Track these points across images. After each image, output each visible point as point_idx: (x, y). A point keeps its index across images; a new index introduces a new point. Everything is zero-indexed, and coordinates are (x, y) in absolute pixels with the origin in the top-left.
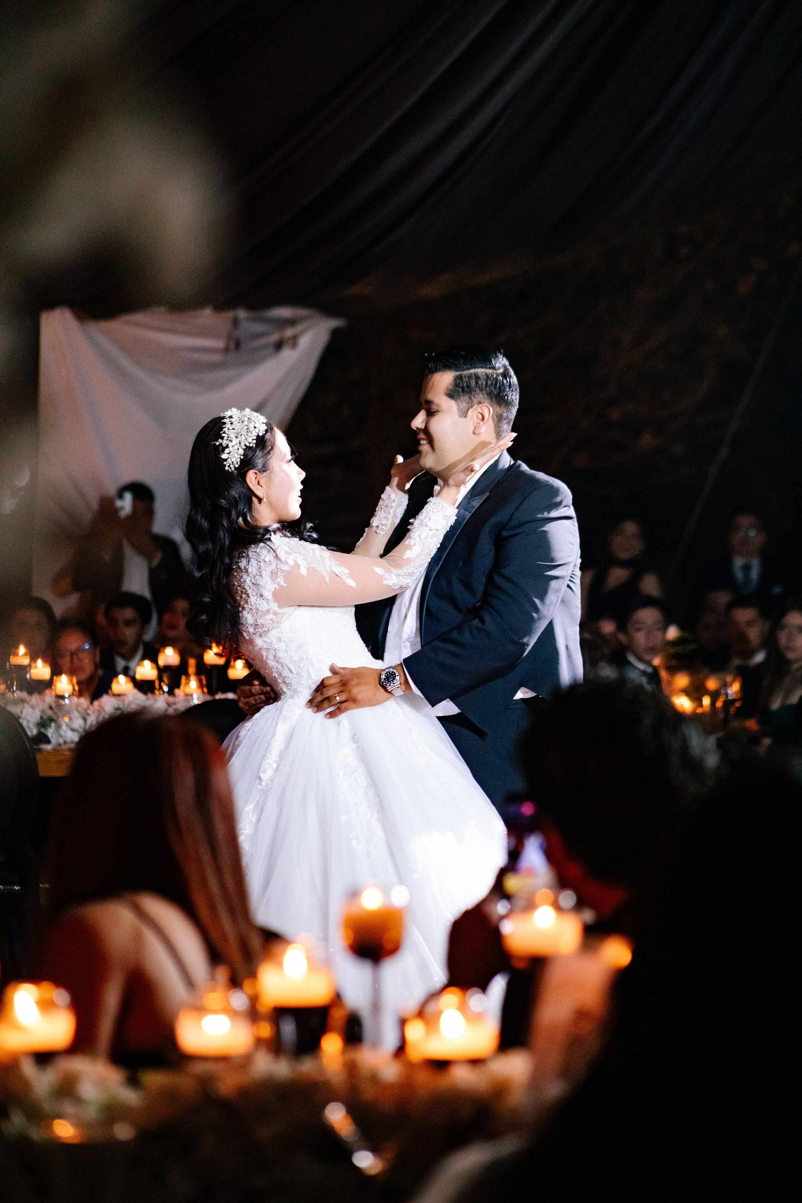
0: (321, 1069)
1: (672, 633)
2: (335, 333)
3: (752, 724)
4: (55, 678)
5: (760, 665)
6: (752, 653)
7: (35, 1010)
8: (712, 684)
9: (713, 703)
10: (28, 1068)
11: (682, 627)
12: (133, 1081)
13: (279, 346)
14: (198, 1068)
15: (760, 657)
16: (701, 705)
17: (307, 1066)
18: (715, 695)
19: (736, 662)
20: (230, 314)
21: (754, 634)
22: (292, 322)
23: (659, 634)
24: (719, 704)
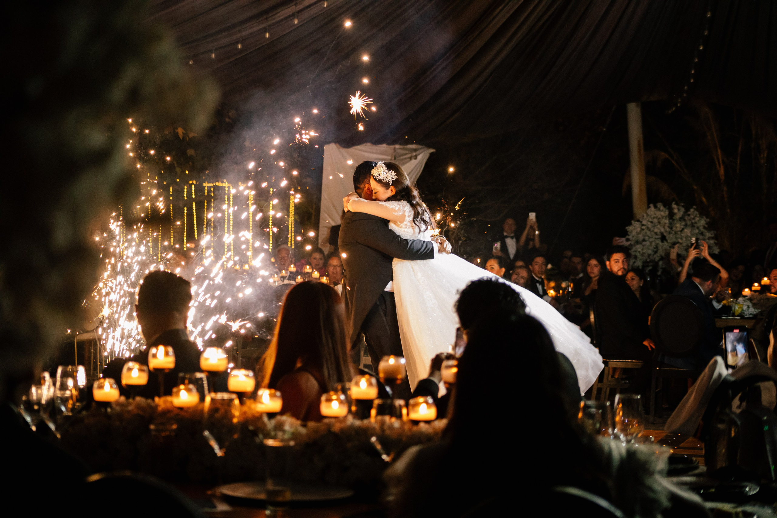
0: (370, 422)
1: (549, 266)
2: (432, 154)
3: (578, 300)
4: (321, 277)
5: (581, 278)
6: (578, 274)
7: (268, 397)
8: (564, 285)
9: (563, 292)
10: (265, 419)
11: (552, 265)
12: (304, 426)
13: (411, 158)
14: (326, 421)
15: (581, 275)
16: (559, 293)
17: (366, 422)
18: (564, 289)
19: (572, 277)
20: (393, 147)
21: (579, 267)
22: (415, 150)
23: (544, 267)
24: (565, 293)
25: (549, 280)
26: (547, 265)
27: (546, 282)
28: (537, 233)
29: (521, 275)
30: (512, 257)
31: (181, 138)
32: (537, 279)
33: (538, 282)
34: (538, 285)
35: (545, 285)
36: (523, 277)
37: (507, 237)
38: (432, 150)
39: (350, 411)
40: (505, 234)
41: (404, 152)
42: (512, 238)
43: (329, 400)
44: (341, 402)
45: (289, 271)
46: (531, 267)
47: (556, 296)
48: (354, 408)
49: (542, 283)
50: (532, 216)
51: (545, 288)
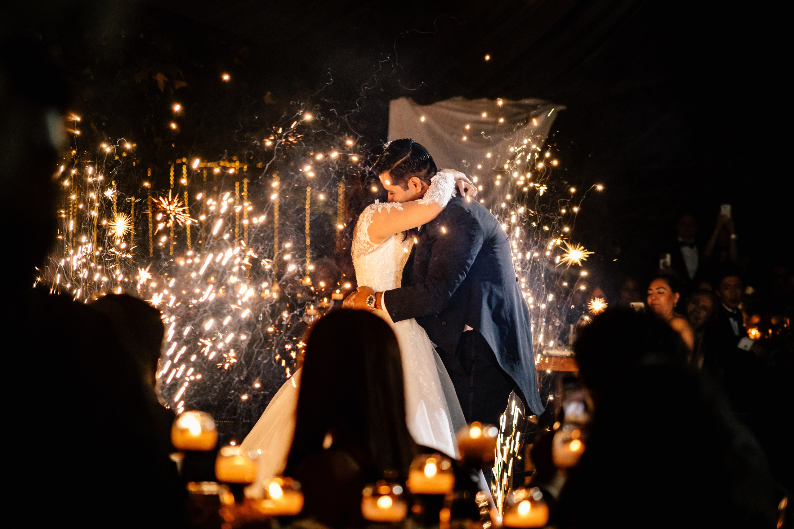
2: (560, 115)
8: (775, 321)
9: (774, 333)
16: (768, 334)
23: (739, 291)
24: (778, 333)
25: (751, 314)
26: (744, 288)
27: (744, 315)
28: (733, 236)
29: (702, 303)
30: (691, 275)
31: (162, 89)
32: (730, 310)
33: (731, 315)
34: (731, 320)
35: (744, 320)
36: (704, 308)
37: (683, 244)
38: (561, 108)
39: (409, 513)
40: (680, 239)
41: (518, 110)
42: (691, 246)
43: (376, 495)
44: (396, 499)
45: (333, 298)
46: (718, 293)
47: (762, 337)
48: (417, 509)
49: (738, 318)
50: (726, 210)
51: (744, 325)
